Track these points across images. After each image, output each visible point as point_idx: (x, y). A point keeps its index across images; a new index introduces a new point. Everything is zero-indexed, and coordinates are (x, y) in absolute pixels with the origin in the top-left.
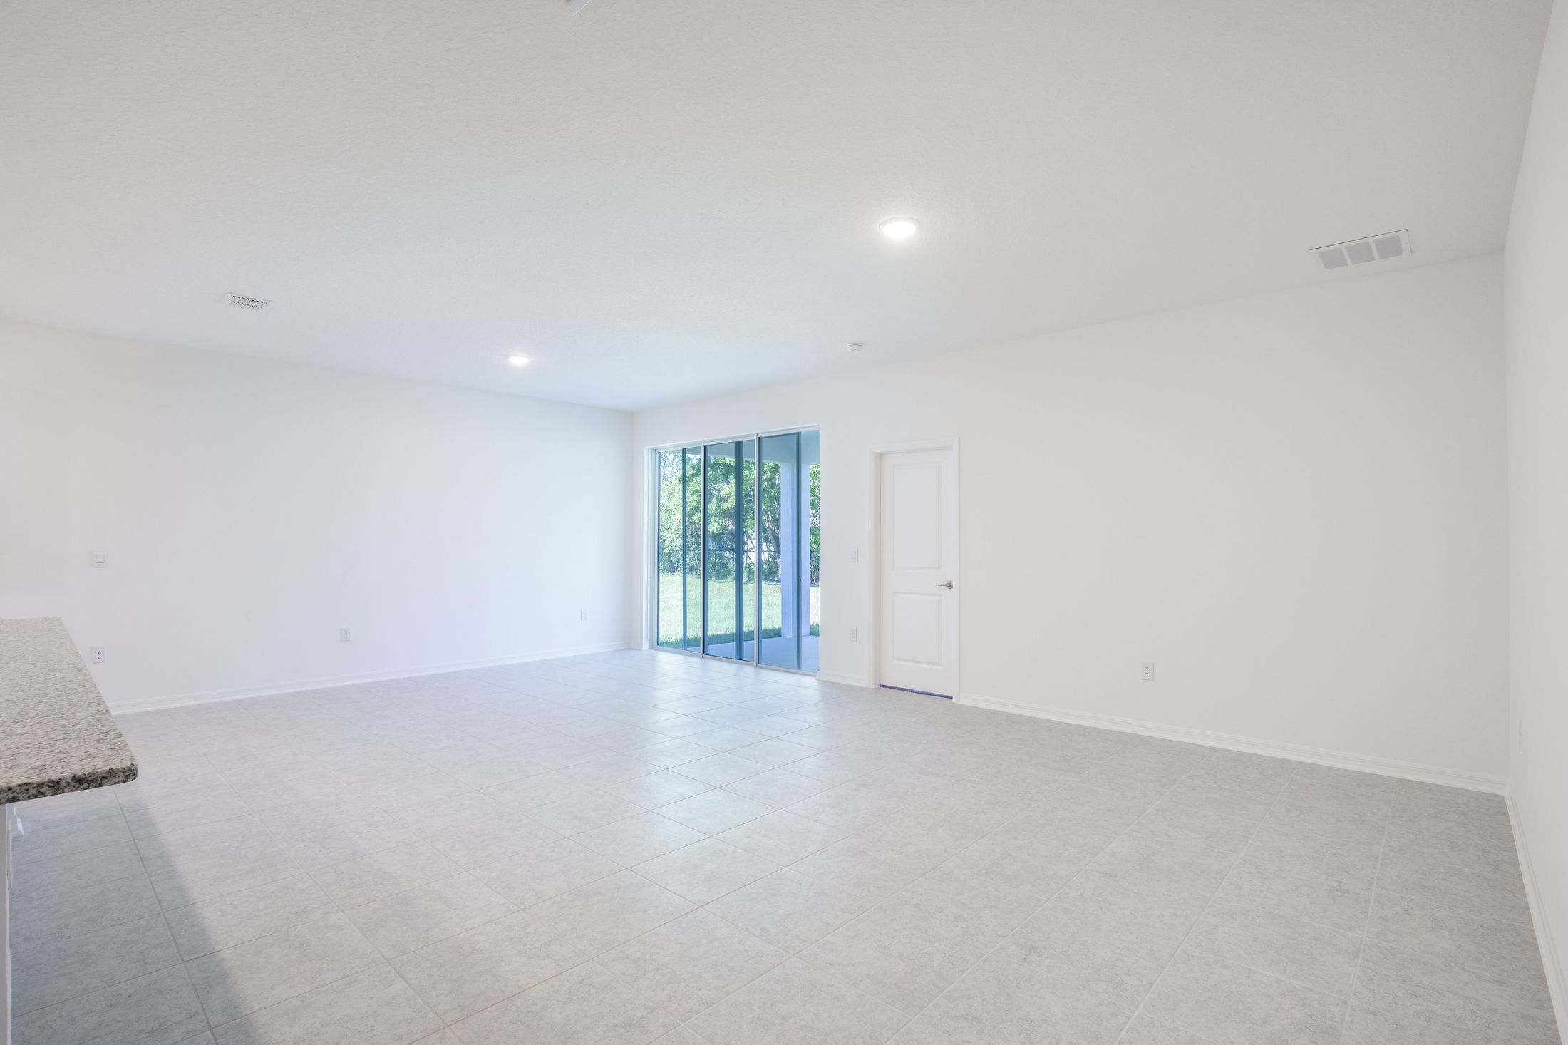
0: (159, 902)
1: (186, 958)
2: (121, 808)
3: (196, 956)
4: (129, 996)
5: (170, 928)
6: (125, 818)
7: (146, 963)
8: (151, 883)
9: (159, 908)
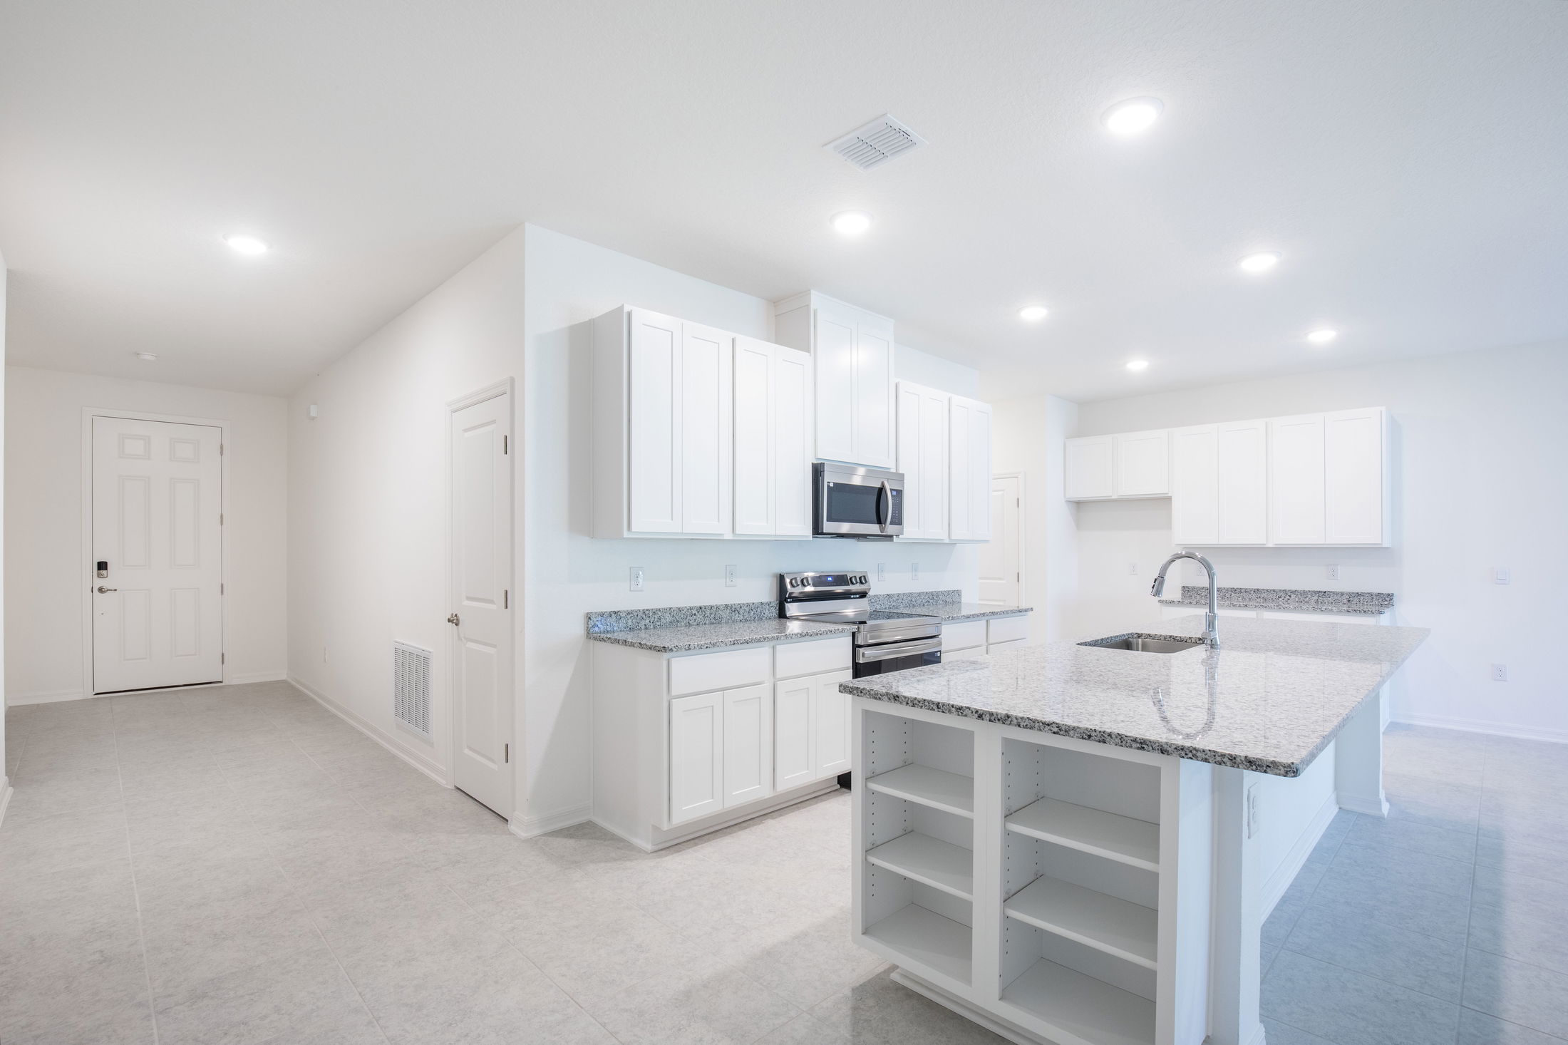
0: (1469, 934)
1: (1465, 1003)
2: (1478, 829)
3: (1477, 1008)
4: (1396, 1001)
5: (1465, 965)
6: (1477, 840)
7: (1426, 983)
8: (1470, 913)
9: (1465, 940)
